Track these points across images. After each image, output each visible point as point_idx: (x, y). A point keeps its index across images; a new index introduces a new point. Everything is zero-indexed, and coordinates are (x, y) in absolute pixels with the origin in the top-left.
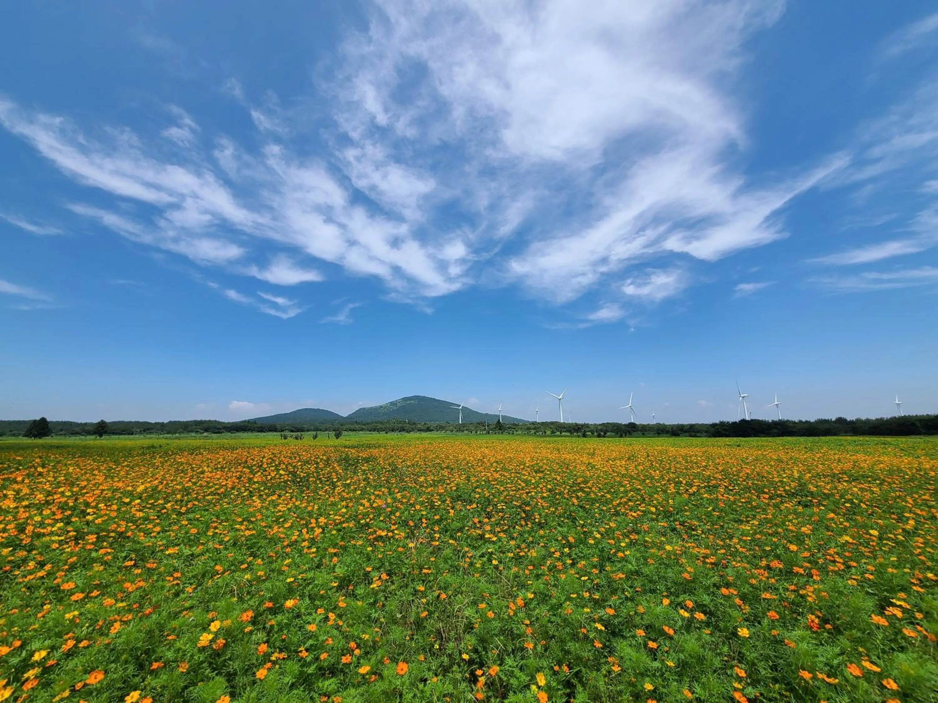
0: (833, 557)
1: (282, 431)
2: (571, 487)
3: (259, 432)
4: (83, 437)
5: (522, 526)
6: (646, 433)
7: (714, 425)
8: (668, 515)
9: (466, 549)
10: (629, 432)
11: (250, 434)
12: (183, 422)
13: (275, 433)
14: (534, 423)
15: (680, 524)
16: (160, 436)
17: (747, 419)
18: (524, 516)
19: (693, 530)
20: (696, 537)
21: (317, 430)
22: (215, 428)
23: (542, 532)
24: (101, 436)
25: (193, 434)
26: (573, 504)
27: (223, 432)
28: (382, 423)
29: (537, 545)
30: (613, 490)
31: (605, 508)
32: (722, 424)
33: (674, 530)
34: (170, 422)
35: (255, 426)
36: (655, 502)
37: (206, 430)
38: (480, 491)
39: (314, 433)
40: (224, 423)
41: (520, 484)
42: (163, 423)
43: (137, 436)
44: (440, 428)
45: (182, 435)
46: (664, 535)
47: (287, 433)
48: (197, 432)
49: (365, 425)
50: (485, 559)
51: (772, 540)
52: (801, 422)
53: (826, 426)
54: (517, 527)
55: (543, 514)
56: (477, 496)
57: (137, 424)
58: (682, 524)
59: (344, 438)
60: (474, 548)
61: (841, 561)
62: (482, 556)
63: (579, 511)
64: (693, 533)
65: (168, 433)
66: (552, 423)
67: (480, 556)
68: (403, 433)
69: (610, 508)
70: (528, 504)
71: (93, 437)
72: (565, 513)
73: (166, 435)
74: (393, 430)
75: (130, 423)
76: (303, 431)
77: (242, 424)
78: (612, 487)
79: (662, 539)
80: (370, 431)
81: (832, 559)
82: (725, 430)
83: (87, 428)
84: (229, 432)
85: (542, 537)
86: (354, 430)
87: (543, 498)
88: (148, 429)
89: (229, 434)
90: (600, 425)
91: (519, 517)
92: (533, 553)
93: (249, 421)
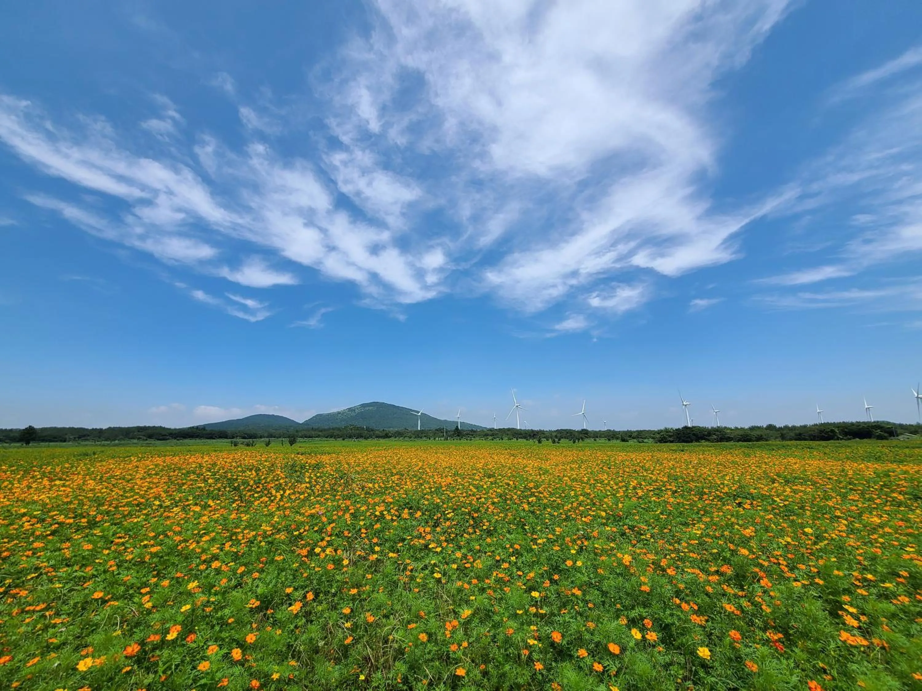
0: (778, 559)
1: (233, 438)
2: (522, 492)
3: (208, 438)
4: (7, 445)
5: (469, 534)
6: (597, 439)
7: (659, 432)
8: (617, 519)
9: (408, 561)
10: (582, 439)
11: (198, 441)
12: (125, 428)
13: (226, 440)
14: (491, 430)
15: (629, 529)
16: (97, 443)
17: (689, 425)
18: (472, 523)
19: (642, 534)
20: (645, 542)
21: (271, 436)
22: (161, 434)
23: (489, 540)
24: (28, 443)
25: (135, 441)
26: (524, 510)
27: (168, 439)
28: (339, 429)
29: (483, 555)
30: (563, 495)
31: (556, 514)
32: (667, 431)
33: (623, 534)
34: (110, 428)
35: (204, 432)
36: (605, 506)
37: (150, 437)
38: (429, 497)
39: (267, 439)
40: (170, 429)
41: (471, 490)
42: (101, 430)
43: (70, 443)
44: (399, 435)
45: (123, 442)
46: (614, 540)
47: (239, 440)
48: (139, 439)
49: (321, 431)
50: (427, 572)
51: (718, 543)
52: (737, 428)
53: (758, 433)
54: (465, 535)
55: (493, 521)
56: (426, 503)
57: (72, 430)
58: (632, 528)
59: (299, 445)
60: (417, 559)
61: (785, 563)
62: (425, 567)
63: (529, 517)
64: (642, 537)
65: (106, 440)
66: (509, 430)
67: (422, 569)
68: (360, 439)
69: (561, 514)
70: (477, 511)
71: (18, 444)
72: (515, 519)
73: (103, 442)
74: (350, 437)
75: (64, 429)
76: (255, 438)
77: (190, 430)
78: (563, 492)
79: (612, 545)
80: (327, 437)
81: (776, 561)
82: (670, 436)
83: (12, 435)
84: (175, 438)
85: (489, 545)
86: (310, 437)
87: (493, 503)
88: (84, 436)
89: (175, 441)
90: (555, 431)
91: (468, 524)
92: (479, 564)
93: (197, 428)
